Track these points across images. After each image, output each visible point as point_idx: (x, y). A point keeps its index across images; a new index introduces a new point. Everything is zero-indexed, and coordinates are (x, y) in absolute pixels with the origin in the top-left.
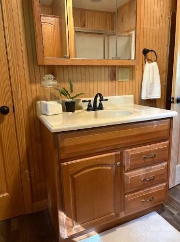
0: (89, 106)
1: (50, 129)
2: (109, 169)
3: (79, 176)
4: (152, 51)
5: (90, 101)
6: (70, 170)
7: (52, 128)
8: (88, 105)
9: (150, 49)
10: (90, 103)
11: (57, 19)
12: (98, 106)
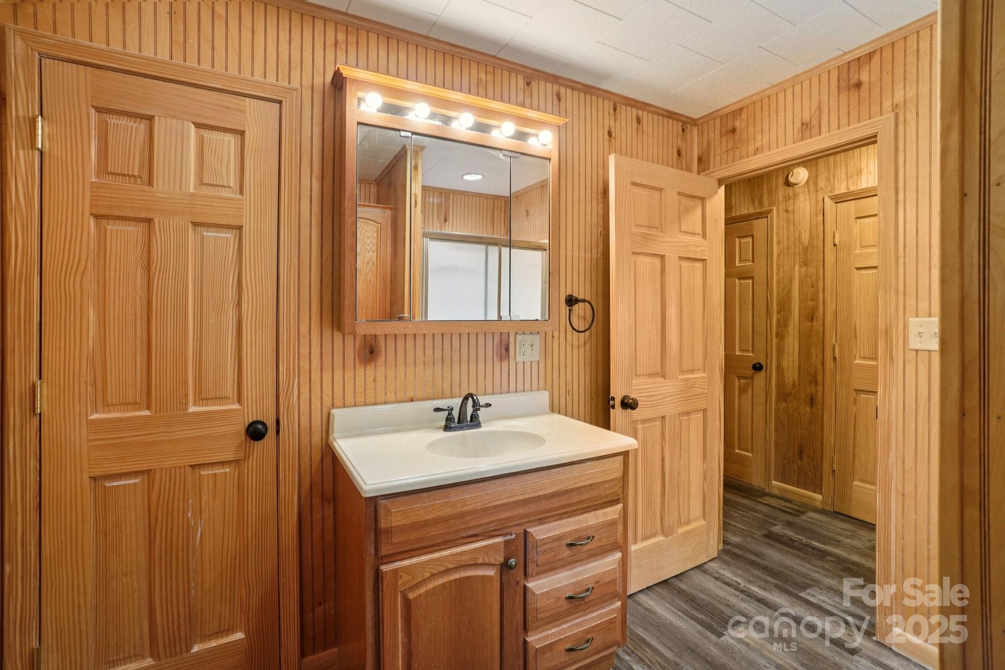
0: (449, 419)
1: (361, 488)
2: (490, 576)
3: (420, 595)
4: (584, 301)
5: (450, 410)
6: (400, 582)
7: (365, 487)
8: (447, 418)
9: (581, 297)
10: (450, 414)
11: (388, 212)
12: (469, 419)
